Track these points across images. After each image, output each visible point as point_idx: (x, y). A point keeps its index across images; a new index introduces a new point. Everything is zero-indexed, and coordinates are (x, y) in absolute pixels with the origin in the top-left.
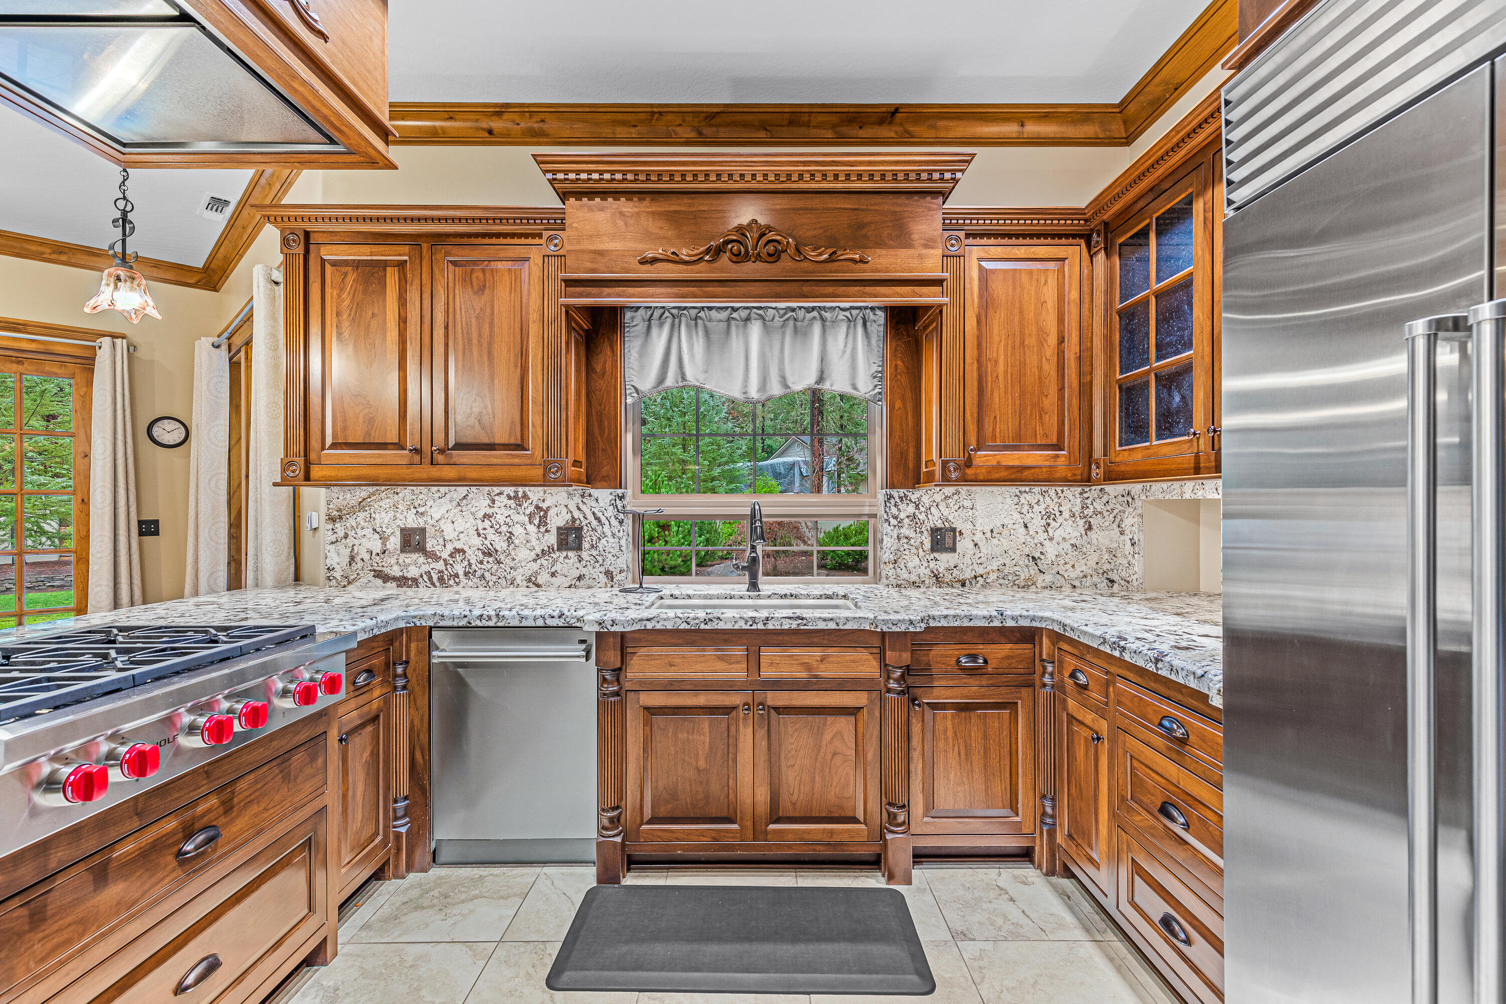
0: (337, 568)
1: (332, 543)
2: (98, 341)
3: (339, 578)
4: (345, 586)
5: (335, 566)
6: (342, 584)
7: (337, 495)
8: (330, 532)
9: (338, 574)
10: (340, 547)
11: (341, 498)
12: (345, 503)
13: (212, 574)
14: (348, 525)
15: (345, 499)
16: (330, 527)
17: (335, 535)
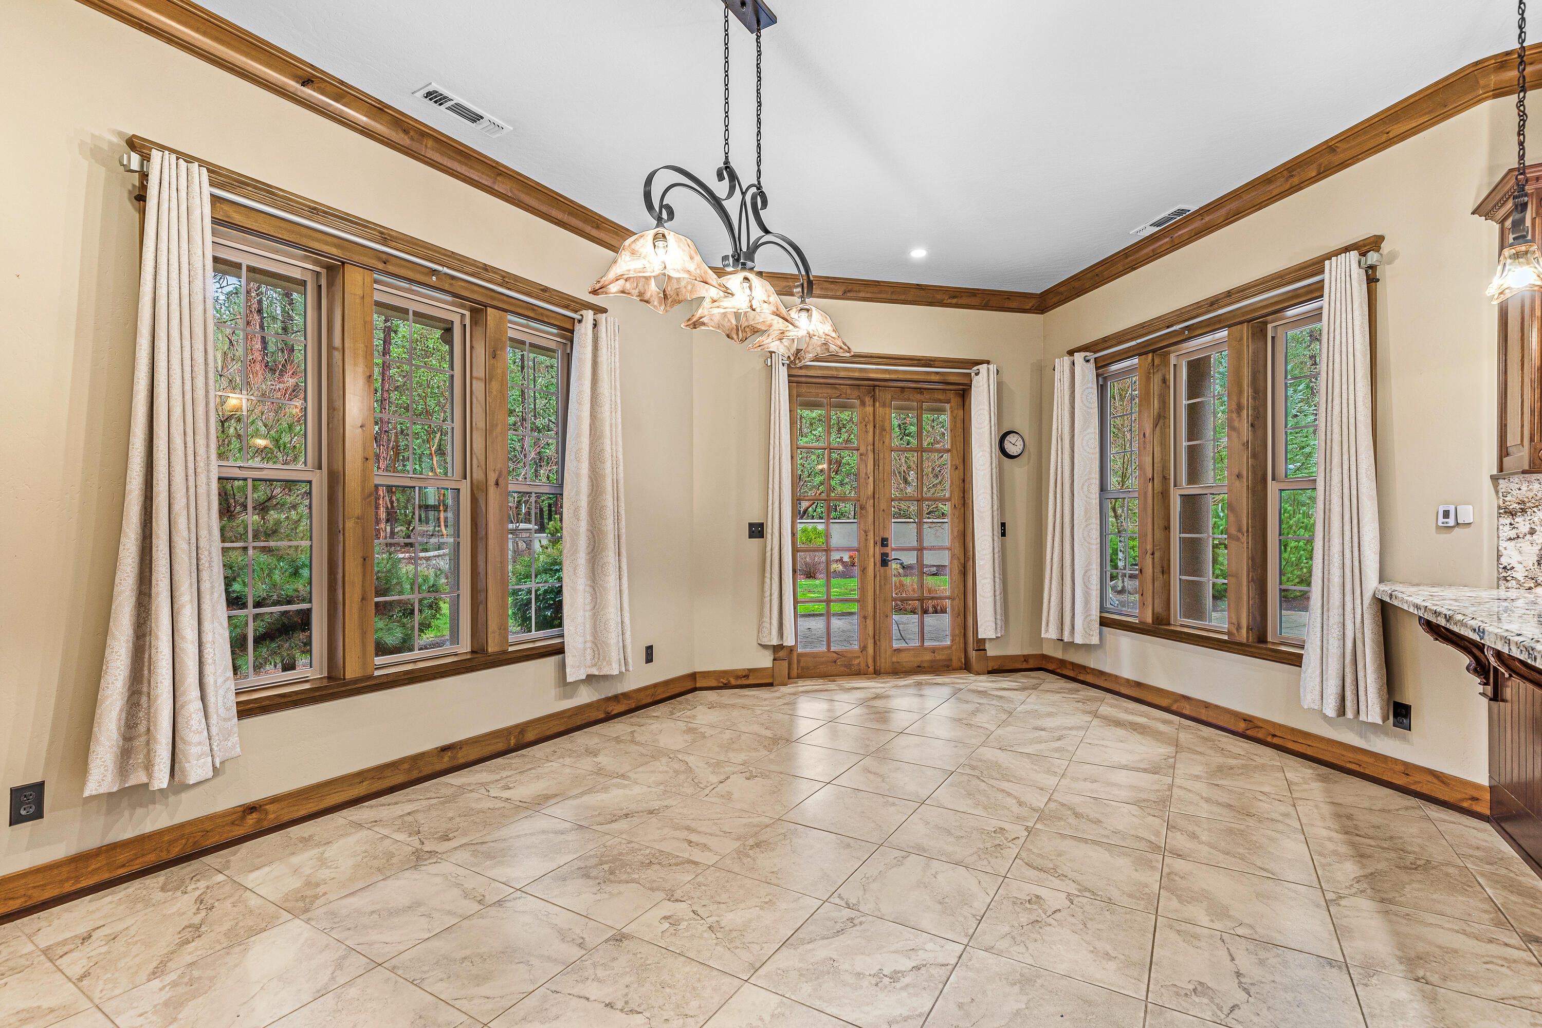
0: (1518, 567)
1: (1510, 539)
2: (975, 368)
3: (1522, 579)
4: (1530, 588)
5: (1514, 564)
6: (1527, 585)
7: (1518, 486)
8: (1508, 528)
9: (1519, 574)
10: (1524, 544)
11: (1524, 488)
12: (1531, 494)
13: (1086, 572)
14: (1536, 519)
15: (1530, 490)
16: (1508, 520)
17: (1515, 531)
